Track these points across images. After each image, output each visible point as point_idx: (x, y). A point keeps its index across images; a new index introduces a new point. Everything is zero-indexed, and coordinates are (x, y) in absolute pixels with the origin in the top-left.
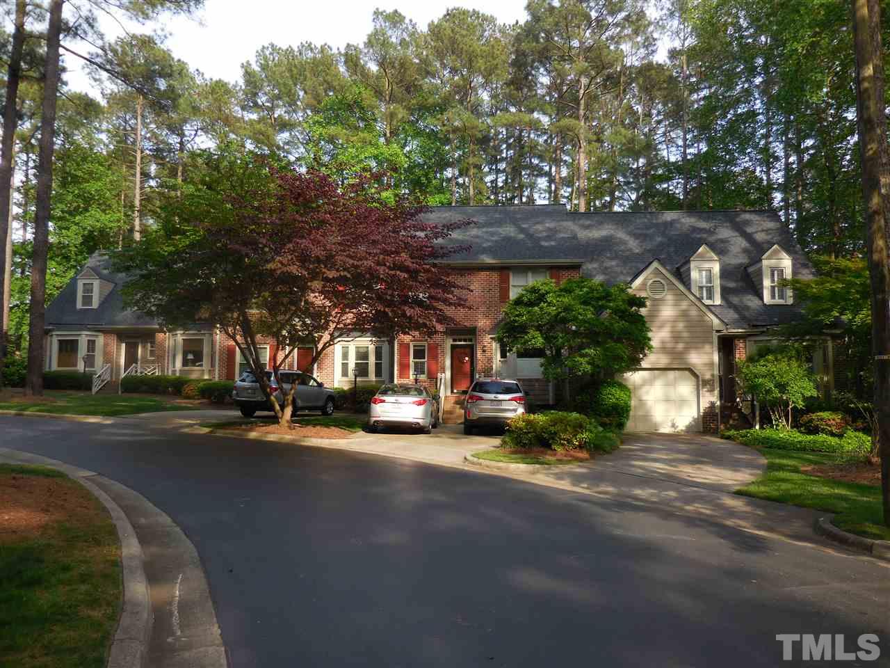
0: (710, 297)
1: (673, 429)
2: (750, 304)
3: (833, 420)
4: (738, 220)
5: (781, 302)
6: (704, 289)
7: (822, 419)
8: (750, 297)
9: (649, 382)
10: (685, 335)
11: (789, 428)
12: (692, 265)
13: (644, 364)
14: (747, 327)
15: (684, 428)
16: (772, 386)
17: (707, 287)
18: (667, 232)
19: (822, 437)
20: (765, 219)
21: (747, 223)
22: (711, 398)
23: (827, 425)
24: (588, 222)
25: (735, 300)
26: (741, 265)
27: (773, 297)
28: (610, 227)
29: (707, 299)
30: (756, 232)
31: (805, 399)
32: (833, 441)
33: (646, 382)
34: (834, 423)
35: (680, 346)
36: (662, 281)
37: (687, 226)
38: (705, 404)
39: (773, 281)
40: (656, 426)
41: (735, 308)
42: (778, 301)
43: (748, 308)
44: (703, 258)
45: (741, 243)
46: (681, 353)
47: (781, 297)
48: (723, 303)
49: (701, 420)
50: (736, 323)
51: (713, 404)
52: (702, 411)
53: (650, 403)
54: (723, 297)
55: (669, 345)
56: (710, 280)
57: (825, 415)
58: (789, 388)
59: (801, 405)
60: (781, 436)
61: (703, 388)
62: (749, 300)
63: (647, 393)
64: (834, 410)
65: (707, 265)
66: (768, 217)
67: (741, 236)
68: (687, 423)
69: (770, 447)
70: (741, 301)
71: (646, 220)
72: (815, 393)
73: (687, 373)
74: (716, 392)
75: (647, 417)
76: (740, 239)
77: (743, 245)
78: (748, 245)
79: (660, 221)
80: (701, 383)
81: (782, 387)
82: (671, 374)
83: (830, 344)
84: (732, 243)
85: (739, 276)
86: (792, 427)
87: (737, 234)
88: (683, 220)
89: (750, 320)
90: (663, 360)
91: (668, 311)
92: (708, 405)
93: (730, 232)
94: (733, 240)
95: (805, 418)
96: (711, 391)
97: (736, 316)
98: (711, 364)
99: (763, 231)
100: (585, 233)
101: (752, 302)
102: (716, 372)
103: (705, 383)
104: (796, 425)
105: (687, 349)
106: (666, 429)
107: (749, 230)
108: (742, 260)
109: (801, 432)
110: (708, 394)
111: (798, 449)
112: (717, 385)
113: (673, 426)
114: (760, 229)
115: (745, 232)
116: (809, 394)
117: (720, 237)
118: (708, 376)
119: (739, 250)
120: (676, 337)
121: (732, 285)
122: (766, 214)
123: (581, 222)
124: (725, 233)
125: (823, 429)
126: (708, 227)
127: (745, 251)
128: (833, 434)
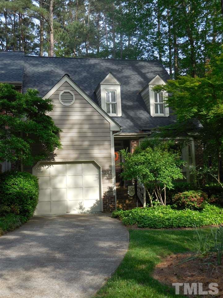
0: (115, 111)
1: (81, 211)
2: (142, 116)
3: (195, 197)
4: (137, 65)
5: (162, 115)
6: (111, 105)
7: (187, 197)
8: (142, 111)
9: (62, 173)
10: (89, 134)
11: (164, 205)
12: (102, 87)
13: (57, 159)
14: (138, 131)
15: (89, 209)
16: (148, 171)
17: (112, 104)
18: (90, 70)
19: (187, 213)
20: (153, 65)
21: (143, 67)
22: (110, 184)
23: (191, 201)
24: (37, 62)
25: (132, 113)
26: (137, 91)
27: (157, 112)
28: (51, 65)
29: (113, 112)
30: (148, 73)
31: (174, 181)
32: (195, 214)
33: (59, 173)
34: (196, 199)
35: (86, 143)
36: (71, 92)
37: (104, 67)
38: (105, 189)
39: (156, 101)
40: (67, 208)
41: (132, 119)
42: (159, 114)
43: (140, 119)
44: (109, 83)
45: (138, 79)
46: (87, 149)
47: (162, 112)
48: (124, 116)
49: (102, 202)
50: (130, 129)
51: (111, 189)
52: (102, 195)
53: (63, 190)
54: (123, 111)
55: (77, 143)
56: (114, 99)
57: (189, 193)
58: (161, 172)
59: (171, 186)
60: (156, 213)
61: (103, 177)
62: (141, 113)
63: (61, 181)
64: (195, 189)
65: (112, 88)
66: (155, 64)
67: (139, 74)
68: (92, 205)
69: (143, 227)
70: (136, 114)
71: (77, 63)
72: (181, 177)
73: (91, 165)
74: (113, 180)
75: (59, 202)
76: (138, 76)
77: (139, 80)
78: (142, 80)
79: (87, 63)
80: (103, 173)
81: (156, 172)
82: (80, 166)
83: (193, 143)
84: (132, 78)
85: (136, 98)
86: (167, 204)
87: (136, 73)
88: (102, 64)
89: (141, 127)
90: (72, 155)
91: (76, 116)
92: (107, 190)
93: (131, 72)
94: (133, 77)
95: (176, 196)
96: (109, 179)
97: (132, 124)
98: (110, 157)
99: (152, 72)
100: (32, 69)
101: (143, 115)
102: (113, 164)
103: (105, 172)
104: (170, 202)
105: (91, 146)
106: (75, 211)
107: (144, 71)
108: (138, 88)
109: (173, 208)
110: (107, 181)
111: (166, 227)
112: (114, 174)
113: (81, 208)
114: (150, 71)
115: (141, 72)
116: (177, 176)
117: (125, 74)
118: (107, 167)
119: (136, 82)
120: (82, 136)
121: (130, 103)
122: (155, 63)
123: (31, 62)
124: (128, 72)
125: (188, 205)
126: (117, 68)
127: (140, 83)
128: (195, 209)
